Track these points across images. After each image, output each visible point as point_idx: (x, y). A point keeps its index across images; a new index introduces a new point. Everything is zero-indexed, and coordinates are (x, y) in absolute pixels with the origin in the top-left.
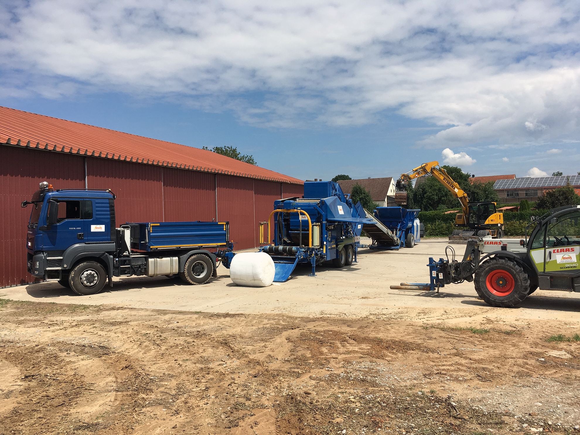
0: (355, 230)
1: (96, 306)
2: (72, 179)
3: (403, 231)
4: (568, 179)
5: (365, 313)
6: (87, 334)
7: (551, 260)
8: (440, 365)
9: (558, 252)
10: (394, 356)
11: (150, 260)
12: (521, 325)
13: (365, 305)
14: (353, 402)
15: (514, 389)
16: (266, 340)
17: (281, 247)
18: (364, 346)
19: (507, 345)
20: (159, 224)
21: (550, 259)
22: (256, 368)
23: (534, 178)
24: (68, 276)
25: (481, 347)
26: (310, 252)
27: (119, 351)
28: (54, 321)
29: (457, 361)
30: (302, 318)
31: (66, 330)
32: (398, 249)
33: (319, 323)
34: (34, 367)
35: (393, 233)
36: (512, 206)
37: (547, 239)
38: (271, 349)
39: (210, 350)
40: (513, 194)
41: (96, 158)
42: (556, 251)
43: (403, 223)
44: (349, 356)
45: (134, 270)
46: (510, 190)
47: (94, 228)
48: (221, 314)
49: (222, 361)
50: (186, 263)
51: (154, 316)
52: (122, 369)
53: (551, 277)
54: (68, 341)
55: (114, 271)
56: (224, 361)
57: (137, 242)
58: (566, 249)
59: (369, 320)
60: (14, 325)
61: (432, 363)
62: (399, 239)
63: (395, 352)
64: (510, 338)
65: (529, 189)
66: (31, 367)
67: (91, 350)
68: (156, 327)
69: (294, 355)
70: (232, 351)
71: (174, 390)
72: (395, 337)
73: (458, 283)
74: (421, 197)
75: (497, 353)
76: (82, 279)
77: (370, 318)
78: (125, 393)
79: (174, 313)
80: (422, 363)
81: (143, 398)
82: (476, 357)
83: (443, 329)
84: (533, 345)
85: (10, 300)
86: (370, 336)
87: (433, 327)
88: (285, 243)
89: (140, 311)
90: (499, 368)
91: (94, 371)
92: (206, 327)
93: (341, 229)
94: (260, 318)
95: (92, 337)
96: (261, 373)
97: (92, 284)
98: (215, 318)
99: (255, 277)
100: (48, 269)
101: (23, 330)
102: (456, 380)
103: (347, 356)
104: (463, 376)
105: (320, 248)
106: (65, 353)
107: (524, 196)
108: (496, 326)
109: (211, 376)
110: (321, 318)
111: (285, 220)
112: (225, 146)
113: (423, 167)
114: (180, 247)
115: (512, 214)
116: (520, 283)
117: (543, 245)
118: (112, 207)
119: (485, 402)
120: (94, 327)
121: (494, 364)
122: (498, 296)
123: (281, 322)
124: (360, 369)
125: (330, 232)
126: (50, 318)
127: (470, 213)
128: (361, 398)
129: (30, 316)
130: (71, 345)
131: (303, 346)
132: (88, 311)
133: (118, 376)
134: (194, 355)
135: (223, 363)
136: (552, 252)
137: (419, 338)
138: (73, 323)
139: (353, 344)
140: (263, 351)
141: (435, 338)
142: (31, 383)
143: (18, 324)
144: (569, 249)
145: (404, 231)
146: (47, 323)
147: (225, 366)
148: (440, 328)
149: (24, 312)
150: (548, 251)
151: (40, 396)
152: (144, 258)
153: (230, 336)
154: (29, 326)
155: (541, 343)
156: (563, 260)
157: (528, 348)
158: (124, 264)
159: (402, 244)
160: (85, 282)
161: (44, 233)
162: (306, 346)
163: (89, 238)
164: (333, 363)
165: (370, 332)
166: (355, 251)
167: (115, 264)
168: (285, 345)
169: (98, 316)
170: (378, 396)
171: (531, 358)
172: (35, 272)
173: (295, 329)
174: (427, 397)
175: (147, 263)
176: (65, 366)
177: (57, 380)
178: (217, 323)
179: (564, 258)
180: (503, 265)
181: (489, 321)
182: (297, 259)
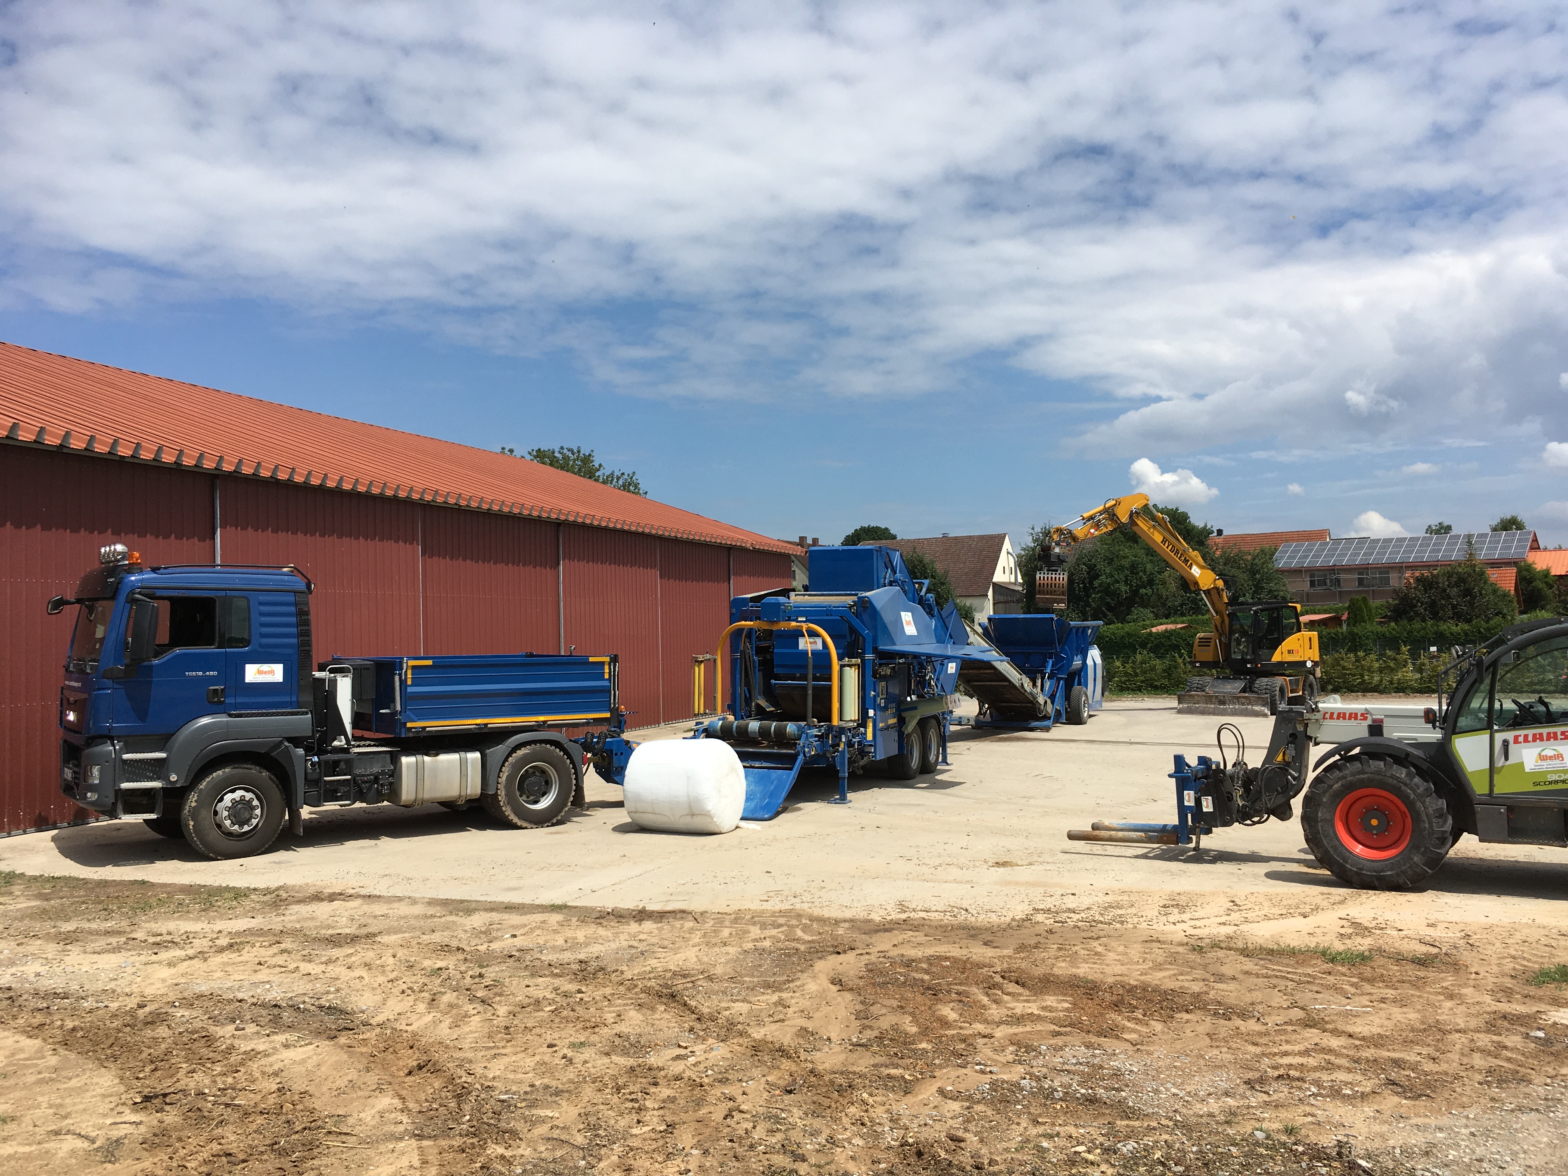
0: (942, 676)
1: (267, 891)
2: (179, 537)
3: (1059, 680)
4: (1469, 543)
5: (1020, 908)
6: (268, 971)
7: (1508, 763)
8: (1275, 1054)
9: (1526, 740)
10: (1144, 1029)
11: (405, 760)
12: (1446, 940)
13: (1008, 883)
14: (1092, 1163)
15: (1500, 1117)
16: (776, 985)
17: (754, 725)
18: (1051, 1000)
19: (1431, 993)
20: (429, 662)
21: (1507, 759)
22: (782, 1067)
23: (1379, 540)
24: (180, 807)
25: (1365, 1000)
26: (834, 737)
27: (380, 1019)
28: (161, 935)
29: (1317, 1040)
30: (851, 920)
31: (205, 960)
32: (1047, 729)
33: (905, 937)
34: (156, 1070)
35: (1034, 685)
36: (1325, 612)
37: (1497, 705)
38: (802, 1011)
39: (634, 1017)
40: (1325, 580)
41: (246, 479)
42: (1521, 739)
43: (1059, 659)
44: (1020, 1029)
45: (361, 790)
46: (1319, 570)
47: (254, 673)
48: (625, 912)
49: (679, 1046)
50: (501, 768)
51: (440, 917)
52: (410, 1073)
53: (1510, 809)
54: (226, 992)
55: (305, 793)
56: (686, 1048)
57: (367, 710)
58: (1549, 734)
59: (1037, 927)
60: (51, 945)
61: (1252, 1049)
62: (1049, 701)
63: (1141, 1017)
64: (1431, 974)
65: (1367, 568)
66: (147, 1069)
67: (301, 1016)
68: (458, 949)
69: (871, 1027)
70: (698, 1019)
71: (579, 1131)
72: (1126, 975)
73: (1254, 823)
74: (1085, 586)
75: (1412, 1016)
76: (220, 813)
77: (1038, 922)
78: (444, 1143)
79: (492, 908)
80: (1226, 1049)
81: (503, 1157)
82: (1360, 1028)
83: (1245, 952)
84: (1499, 995)
85: (17, 872)
86: (1056, 971)
87: (1216, 945)
88: (761, 714)
89: (396, 905)
90: (1434, 1059)
91: (331, 1079)
92: (596, 949)
93: (909, 675)
94: (736, 920)
95: (287, 979)
96: (801, 1082)
97: (246, 828)
98: (612, 924)
99: (694, 808)
100: (125, 785)
101: (84, 962)
102: (1335, 1093)
103: (1015, 1030)
104: (1348, 1083)
105: (859, 726)
106: (231, 1027)
107: (1354, 586)
108: (1381, 941)
109: (665, 1092)
110: (904, 921)
111: (759, 651)
112: (562, 448)
113: (1109, 508)
114: (486, 725)
115: (1329, 634)
116: (1427, 825)
117: (1485, 723)
118: (303, 615)
119: (1439, 1155)
120: (283, 951)
121: (1418, 1049)
122: (1368, 860)
123: (799, 933)
124: (1066, 1067)
125: (883, 684)
126: (148, 925)
127: (1232, 632)
128: (1106, 1150)
129: (89, 920)
130: (238, 1004)
131: (887, 1002)
132: (247, 903)
133: (404, 1093)
134: (597, 1030)
135: (682, 1052)
136: (1511, 741)
137: (1190, 978)
138: (217, 938)
139: (1020, 994)
140: (781, 1016)
141: (1234, 978)
142: (165, 1118)
143: (62, 943)
144: (1555, 734)
145: (1062, 678)
146: (146, 941)
147: (692, 1060)
148: (1236, 950)
149: (69, 907)
150: (1499, 737)
151: (205, 1155)
152: (388, 756)
153: (675, 974)
154: (98, 949)
155: (1518, 990)
156: (1540, 763)
157: (1489, 1003)
158: (334, 771)
159: (1058, 713)
160: (228, 823)
161: (116, 686)
162: (895, 1003)
163: (240, 700)
164: (985, 1052)
165: (1054, 961)
166: (944, 733)
167: (309, 771)
168: (835, 998)
169: (282, 918)
170: (1150, 1143)
171: (1508, 1030)
172: (89, 795)
173: (845, 952)
174: (1284, 1144)
175: (395, 768)
176: (242, 1064)
177: (236, 1105)
178: (622, 937)
179: (1542, 758)
180: (1380, 777)
181: (1360, 929)
182: (801, 758)
